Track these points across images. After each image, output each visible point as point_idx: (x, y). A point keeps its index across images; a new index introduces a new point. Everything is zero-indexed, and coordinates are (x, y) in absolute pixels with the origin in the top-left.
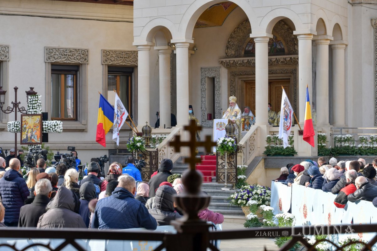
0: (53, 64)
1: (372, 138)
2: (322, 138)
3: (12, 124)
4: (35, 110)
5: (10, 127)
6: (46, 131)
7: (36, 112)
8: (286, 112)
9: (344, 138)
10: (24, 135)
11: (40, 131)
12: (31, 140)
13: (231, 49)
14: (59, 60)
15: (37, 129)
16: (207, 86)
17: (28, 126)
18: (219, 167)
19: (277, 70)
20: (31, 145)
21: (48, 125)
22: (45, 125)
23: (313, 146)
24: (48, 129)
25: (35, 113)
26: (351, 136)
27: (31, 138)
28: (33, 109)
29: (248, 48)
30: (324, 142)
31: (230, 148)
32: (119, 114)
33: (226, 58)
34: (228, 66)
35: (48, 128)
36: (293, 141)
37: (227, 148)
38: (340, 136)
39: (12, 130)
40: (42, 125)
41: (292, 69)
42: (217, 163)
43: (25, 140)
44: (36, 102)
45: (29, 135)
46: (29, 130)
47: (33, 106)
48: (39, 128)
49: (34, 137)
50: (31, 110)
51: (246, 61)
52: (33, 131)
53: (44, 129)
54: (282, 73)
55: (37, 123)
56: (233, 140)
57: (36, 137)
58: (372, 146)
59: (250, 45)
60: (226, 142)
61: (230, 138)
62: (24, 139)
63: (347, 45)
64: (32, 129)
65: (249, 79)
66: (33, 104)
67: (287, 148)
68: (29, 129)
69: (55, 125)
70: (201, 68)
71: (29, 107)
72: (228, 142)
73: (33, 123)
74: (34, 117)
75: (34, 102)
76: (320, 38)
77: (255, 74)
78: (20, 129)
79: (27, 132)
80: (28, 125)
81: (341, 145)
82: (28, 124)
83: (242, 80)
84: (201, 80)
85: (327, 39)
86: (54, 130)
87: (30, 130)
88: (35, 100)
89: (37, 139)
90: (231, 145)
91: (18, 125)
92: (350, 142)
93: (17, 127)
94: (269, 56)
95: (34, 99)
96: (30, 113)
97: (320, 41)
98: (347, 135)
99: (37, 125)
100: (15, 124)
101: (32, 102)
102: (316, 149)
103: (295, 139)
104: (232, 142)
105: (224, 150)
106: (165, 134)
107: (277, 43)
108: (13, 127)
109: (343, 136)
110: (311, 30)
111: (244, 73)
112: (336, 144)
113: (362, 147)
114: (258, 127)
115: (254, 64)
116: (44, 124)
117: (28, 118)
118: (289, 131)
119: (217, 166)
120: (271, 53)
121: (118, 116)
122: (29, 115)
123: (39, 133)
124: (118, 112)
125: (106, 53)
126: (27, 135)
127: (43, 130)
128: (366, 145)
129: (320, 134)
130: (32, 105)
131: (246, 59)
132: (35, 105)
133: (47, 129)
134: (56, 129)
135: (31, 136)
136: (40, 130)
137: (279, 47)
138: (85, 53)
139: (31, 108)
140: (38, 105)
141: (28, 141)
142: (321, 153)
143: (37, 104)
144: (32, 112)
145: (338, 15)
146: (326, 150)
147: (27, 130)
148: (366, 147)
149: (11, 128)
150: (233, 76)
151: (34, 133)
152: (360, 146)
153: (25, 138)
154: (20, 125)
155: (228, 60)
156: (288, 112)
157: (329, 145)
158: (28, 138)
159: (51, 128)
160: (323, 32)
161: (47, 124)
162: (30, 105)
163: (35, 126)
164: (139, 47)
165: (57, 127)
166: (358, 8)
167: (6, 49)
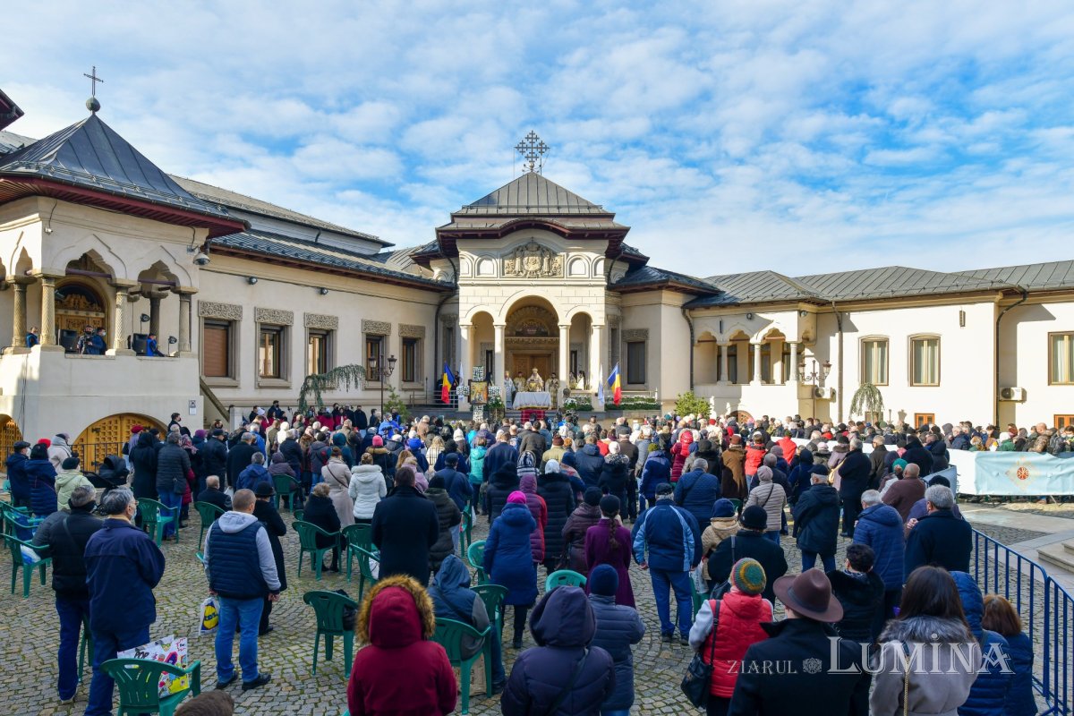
0: (368, 335)
14: (372, 331)
19: (542, 347)
54: (546, 350)
65: (519, 353)
70: (481, 343)
84: (482, 352)
110: (604, 322)
137: (543, 330)
138: (388, 326)
167: (335, 320)
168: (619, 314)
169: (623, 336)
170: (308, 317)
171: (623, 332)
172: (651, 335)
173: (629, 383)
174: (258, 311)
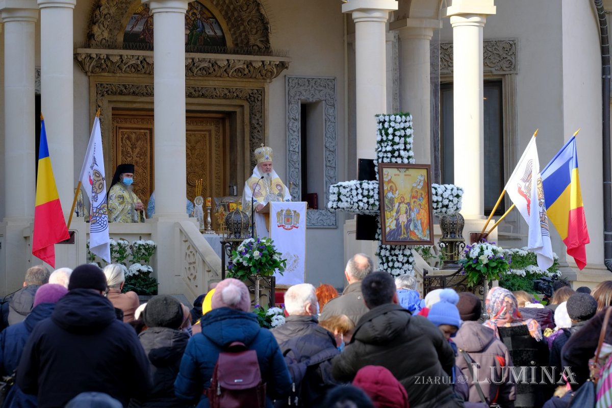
3: (357, 189)
5: (351, 196)
10: (390, 220)
11: (427, 210)
12: (407, 233)
13: (101, 26)
15: (420, 205)
17: (396, 195)
19: (215, 89)
20: (403, 247)
21: (442, 195)
22: (436, 194)
24: (443, 206)
27: (407, 227)
28: (405, 149)
29: (133, 27)
35: (442, 201)
39: (355, 204)
40: (429, 194)
41: (252, 90)
43: (394, 234)
45: (403, 219)
46: (401, 205)
47: (405, 143)
48: (424, 202)
49: (415, 226)
52: (410, 209)
53: (435, 205)
54: (225, 97)
55: (419, 187)
57: (419, 227)
59: (137, 21)
62: (391, 231)
64: (408, 204)
65: (135, 106)
66: (405, 136)
68: (400, 203)
73: (409, 189)
74: (412, 172)
78: (377, 203)
79: (398, 212)
80: (397, 192)
82: (396, 190)
87: (403, 207)
89: (423, 231)
91: (371, 193)
94: (187, 51)
96: (399, 160)
99: (419, 195)
100: (363, 189)
101: (402, 133)
107: (204, 24)
108: (360, 197)
111: (132, 91)
116: (434, 191)
117: (395, 175)
120: (191, 46)
123: (425, 214)
126: (397, 220)
130: (403, 139)
133: (440, 205)
135: (408, 221)
136: (427, 206)
139: (402, 147)
141: (400, 235)
147: (397, 205)
149: (355, 199)
150: (101, 94)
153: (393, 226)
154: (376, 191)
158: (401, 226)
159: (451, 202)
161: (440, 191)
162: (397, 139)
163: (414, 197)
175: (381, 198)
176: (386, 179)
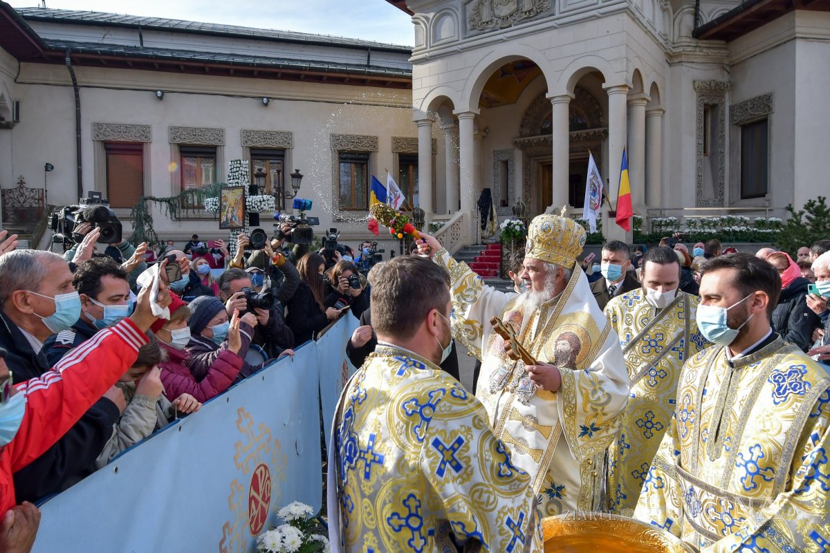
0: (340, 152)
1: (702, 221)
2: (637, 222)
4: (236, 181)
6: (250, 209)
7: (238, 183)
8: (594, 185)
9: (666, 221)
10: (223, 217)
12: (231, 223)
13: (525, 127)
14: (346, 148)
15: (239, 208)
16: (500, 170)
17: (228, 204)
18: (504, 259)
23: (628, 230)
24: (253, 208)
25: (237, 185)
26: (675, 219)
27: (231, 220)
28: (233, 179)
29: (545, 125)
30: (639, 227)
31: (517, 234)
32: (393, 197)
33: (520, 137)
34: (523, 147)
35: (252, 205)
36: (601, 225)
37: (514, 233)
38: (660, 219)
40: (244, 201)
42: (501, 253)
44: (238, 169)
45: (230, 215)
48: (241, 206)
49: (235, 219)
50: (231, 181)
51: (542, 139)
52: (233, 210)
53: (248, 207)
55: (239, 199)
56: (521, 223)
57: (237, 219)
58: (702, 231)
59: (547, 122)
60: (512, 225)
61: (518, 221)
63: (664, 112)
64: (233, 208)
65: (546, 161)
67: (594, 233)
68: (229, 207)
69: (260, 202)
70: (494, 151)
71: (229, 176)
72: (514, 226)
73: (234, 199)
74: (235, 190)
75: (235, 170)
76: (634, 97)
77: (552, 154)
78: (219, 208)
79: (227, 212)
80: (228, 202)
81: (661, 231)
82: (228, 200)
83: (538, 163)
84: (494, 164)
85: (644, 99)
86: (259, 208)
87: (230, 209)
88: (237, 167)
89: (239, 221)
90: (518, 230)
91: (217, 203)
92: (674, 227)
93: (216, 205)
94: (570, 131)
95: (235, 166)
96: (230, 185)
97: (634, 102)
98: (671, 218)
99: (238, 202)
102: (631, 235)
103: (603, 222)
104: (521, 226)
105: (509, 236)
106: (444, 220)
108: (212, 206)
109: (665, 219)
110: (626, 80)
111: (541, 154)
112: (655, 229)
113: (689, 232)
114: (556, 209)
115: (552, 142)
116: (247, 200)
117: (227, 193)
118: (598, 211)
119: (501, 258)
121: (391, 200)
122: (229, 188)
123: (241, 212)
124: (390, 194)
125: (396, 141)
126: (227, 216)
127: (246, 209)
128: (695, 230)
129: (635, 216)
131: (542, 137)
132: (237, 174)
134: (262, 206)
135: (232, 217)
138: (374, 141)
140: (241, 174)
141: (228, 224)
142: (637, 240)
143: (240, 172)
144: (232, 183)
145: (655, 71)
146: (644, 236)
147: (227, 208)
148: (695, 232)
149: (209, 207)
150: (528, 158)
151: (235, 213)
152: (687, 231)
153: (224, 220)
155: (522, 139)
156: (597, 185)
157: (645, 231)
158: (228, 220)
159: (256, 205)
160: (639, 90)
161: (251, 200)
163: (236, 204)
164: (419, 123)
165: (263, 203)
166: (677, 68)
167: (288, 136)
168: (723, 78)
169: (732, 115)
170: (247, 134)
171: (732, 109)
172: (777, 104)
173: (743, 197)
174: (174, 130)
175: (221, 204)
176: (223, 196)
